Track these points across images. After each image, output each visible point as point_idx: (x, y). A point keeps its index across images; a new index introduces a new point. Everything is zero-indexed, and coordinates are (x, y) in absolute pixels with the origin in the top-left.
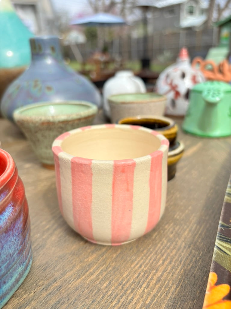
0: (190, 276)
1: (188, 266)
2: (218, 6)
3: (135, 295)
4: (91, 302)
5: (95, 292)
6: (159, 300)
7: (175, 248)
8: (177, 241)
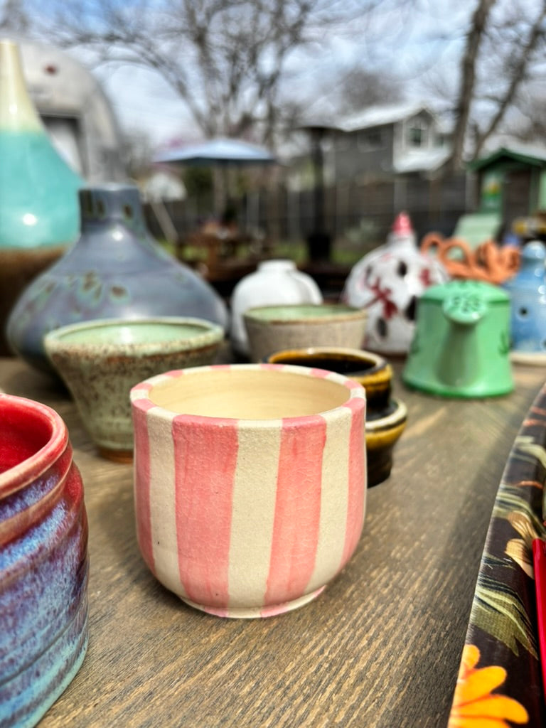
0: (426, 668)
1: (422, 650)
2: (475, 128)
3: (312, 707)
4: (218, 722)
5: (226, 703)
6: (363, 715)
7: (392, 615)
8: (398, 602)
